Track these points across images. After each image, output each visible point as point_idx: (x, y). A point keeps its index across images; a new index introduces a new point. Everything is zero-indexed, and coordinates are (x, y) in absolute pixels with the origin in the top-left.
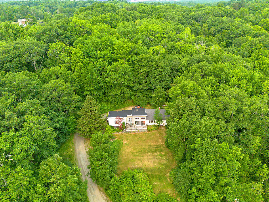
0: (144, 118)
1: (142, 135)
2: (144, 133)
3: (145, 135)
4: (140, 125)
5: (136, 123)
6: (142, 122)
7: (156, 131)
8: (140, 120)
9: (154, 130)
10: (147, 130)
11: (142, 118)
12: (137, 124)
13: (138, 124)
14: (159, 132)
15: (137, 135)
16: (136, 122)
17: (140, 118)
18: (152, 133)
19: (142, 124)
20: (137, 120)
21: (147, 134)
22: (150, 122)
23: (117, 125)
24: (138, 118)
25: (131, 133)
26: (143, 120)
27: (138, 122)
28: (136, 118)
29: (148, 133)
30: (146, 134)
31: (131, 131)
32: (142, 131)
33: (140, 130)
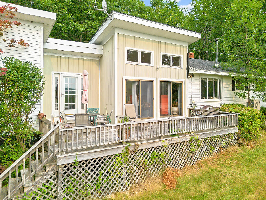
31: (132, 147)
32: (213, 142)
33: (201, 137)
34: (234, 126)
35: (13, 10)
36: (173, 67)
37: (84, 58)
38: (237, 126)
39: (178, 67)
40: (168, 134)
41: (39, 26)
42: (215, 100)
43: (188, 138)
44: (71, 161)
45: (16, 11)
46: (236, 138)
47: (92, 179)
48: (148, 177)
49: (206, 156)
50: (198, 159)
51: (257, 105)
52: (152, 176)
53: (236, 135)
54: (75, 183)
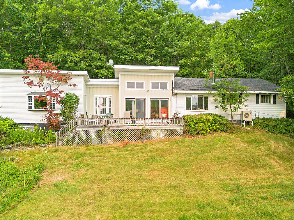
1: (163, 146)
5: (129, 108)
7: (224, 135)
8: (148, 94)
9: (215, 126)
16: (129, 103)
20: (135, 94)
25: (103, 145)
26: (160, 94)
27: (140, 103)
31: (107, 128)
32: (160, 132)
33: (151, 128)
34: (181, 125)
35: (70, 73)
36: (161, 89)
37: (111, 87)
38: (183, 125)
39: (165, 90)
40: (132, 124)
41: (82, 77)
42: (199, 111)
43: (141, 128)
44: (81, 129)
45: (71, 73)
46: (182, 132)
47: (89, 137)
48: (115, 141)
49: (153, 139)
50: (147, 139)
51: (247, 115)
52: (117, 142)
53: (182, 130)
54: (82, 137)
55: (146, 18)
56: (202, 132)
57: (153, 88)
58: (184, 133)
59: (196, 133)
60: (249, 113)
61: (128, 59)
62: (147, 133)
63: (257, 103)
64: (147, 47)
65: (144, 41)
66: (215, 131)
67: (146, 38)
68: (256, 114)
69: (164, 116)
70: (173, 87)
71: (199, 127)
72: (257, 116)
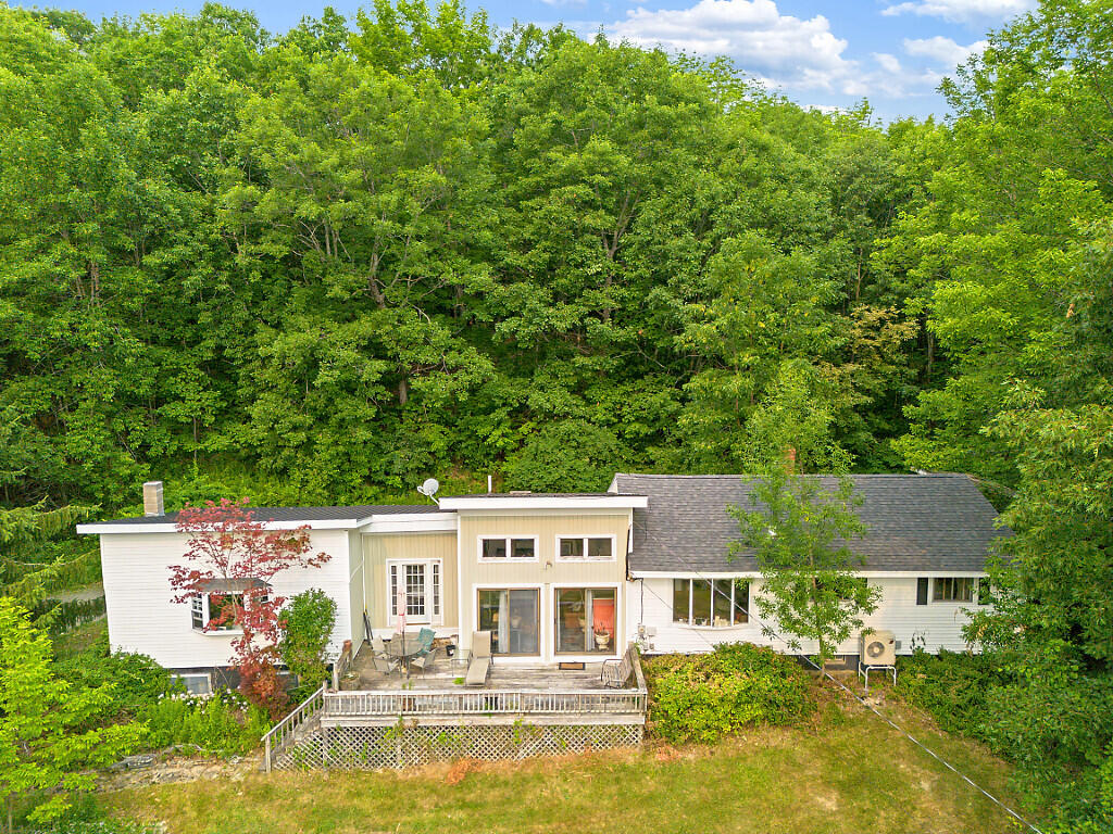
0: (601, 547)
1: (573, 794)
2: (595, 766)
3: (623, 802)
4: (548, 656)
5: (487, 621)
6: (570, 601)
7: (780, 739)
8: (547, 575)
9: (749, 712)
10: (651, 712)
11: (571, 547)
12: (503, 639)
13: (525, 641)
14: (833, 754)
15: (493, 795)
16: (489, 602)
17: (547, 547)
18: (730, 763)
19: (571, 637)
20: (508, 574)
21: (651, 784)
22: (680, 613)
23: (219, 650)
24: (524, 548)
25: (399, 770)
26: (587, 573)
27: (524, 602)
28: (493, 549)
29: (672, 773)
30: (634, 774)
31: (408, 722)
32: (570, 734)
33: (541, 723)
34: (636, 714)
36: (590, 559)
38: (643, 713)
39: (603, 559)
40: (484, 710)
42: (715, 628)
43: (510, 721)
44: (334, 725)
46: (640, 735)
47: (358, 748)
48: (433, 760)
49: (549, 754)
50: (531, 754)
51: (876, 650)
52: (441, 761)
53: (640, 729)
54: (338, 748)
55: (586, 178)
56: (705, 735)
57: (564, 553)
58: (647, 735)
59: (684, 737)
60: (886, 644)
61: (523, 332)
62: (531, 737)
63: (922, 600)
64: (591, 283)
65: (582, 265)
66: (751, 723)
67: (588, 251)
68: (916, 636)
69: (601, 640)
70: (631, 550)
71: (695, 721)
72: (919, 643)
